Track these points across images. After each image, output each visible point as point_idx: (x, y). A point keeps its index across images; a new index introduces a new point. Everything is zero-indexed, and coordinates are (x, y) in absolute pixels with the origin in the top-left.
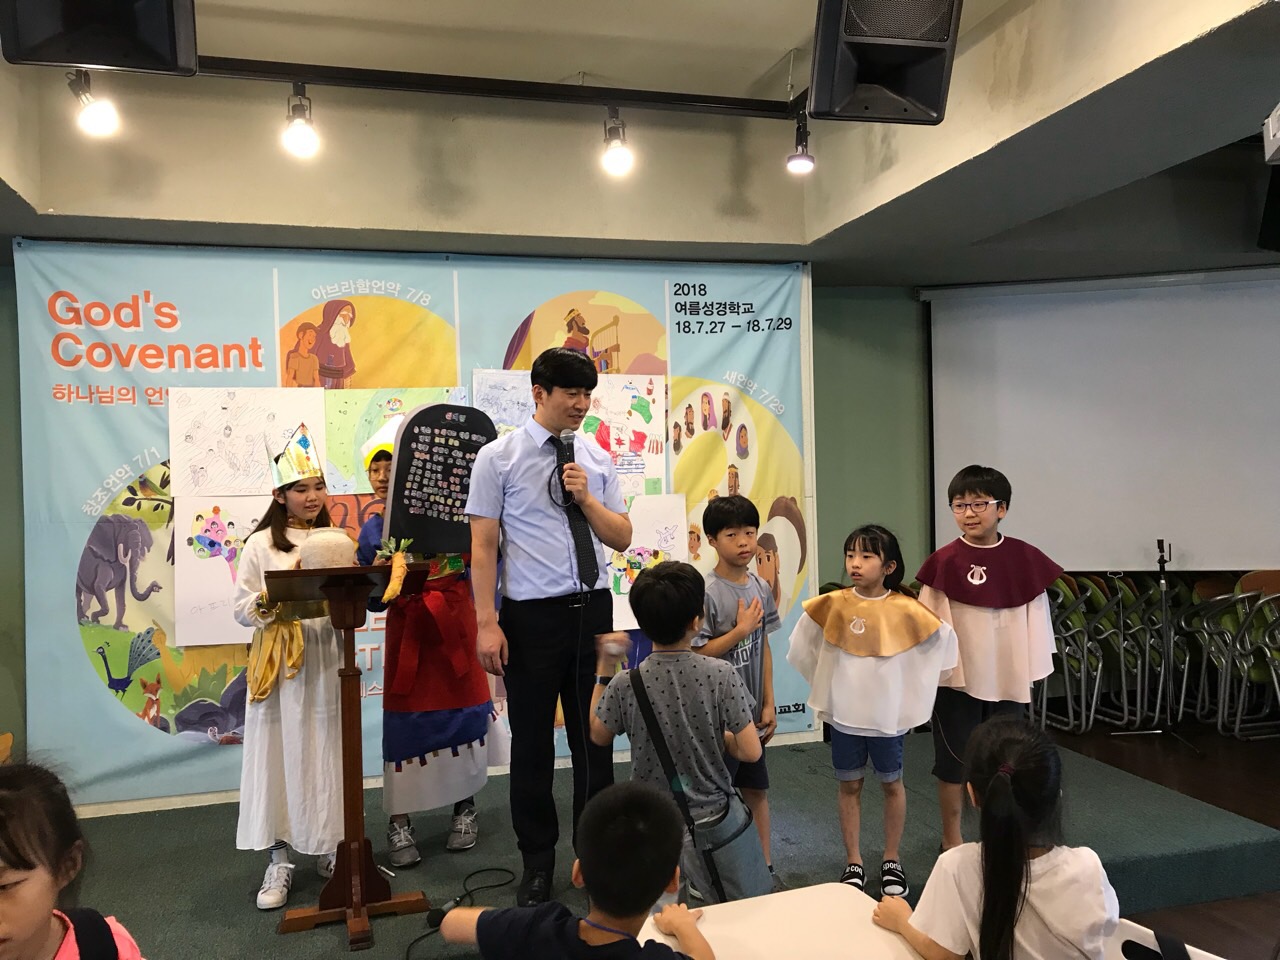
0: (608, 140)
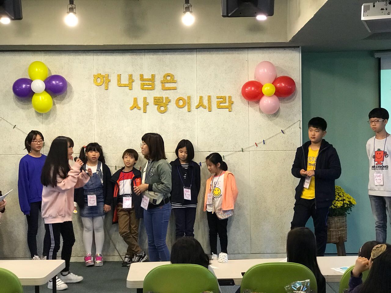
0: (185, 12)
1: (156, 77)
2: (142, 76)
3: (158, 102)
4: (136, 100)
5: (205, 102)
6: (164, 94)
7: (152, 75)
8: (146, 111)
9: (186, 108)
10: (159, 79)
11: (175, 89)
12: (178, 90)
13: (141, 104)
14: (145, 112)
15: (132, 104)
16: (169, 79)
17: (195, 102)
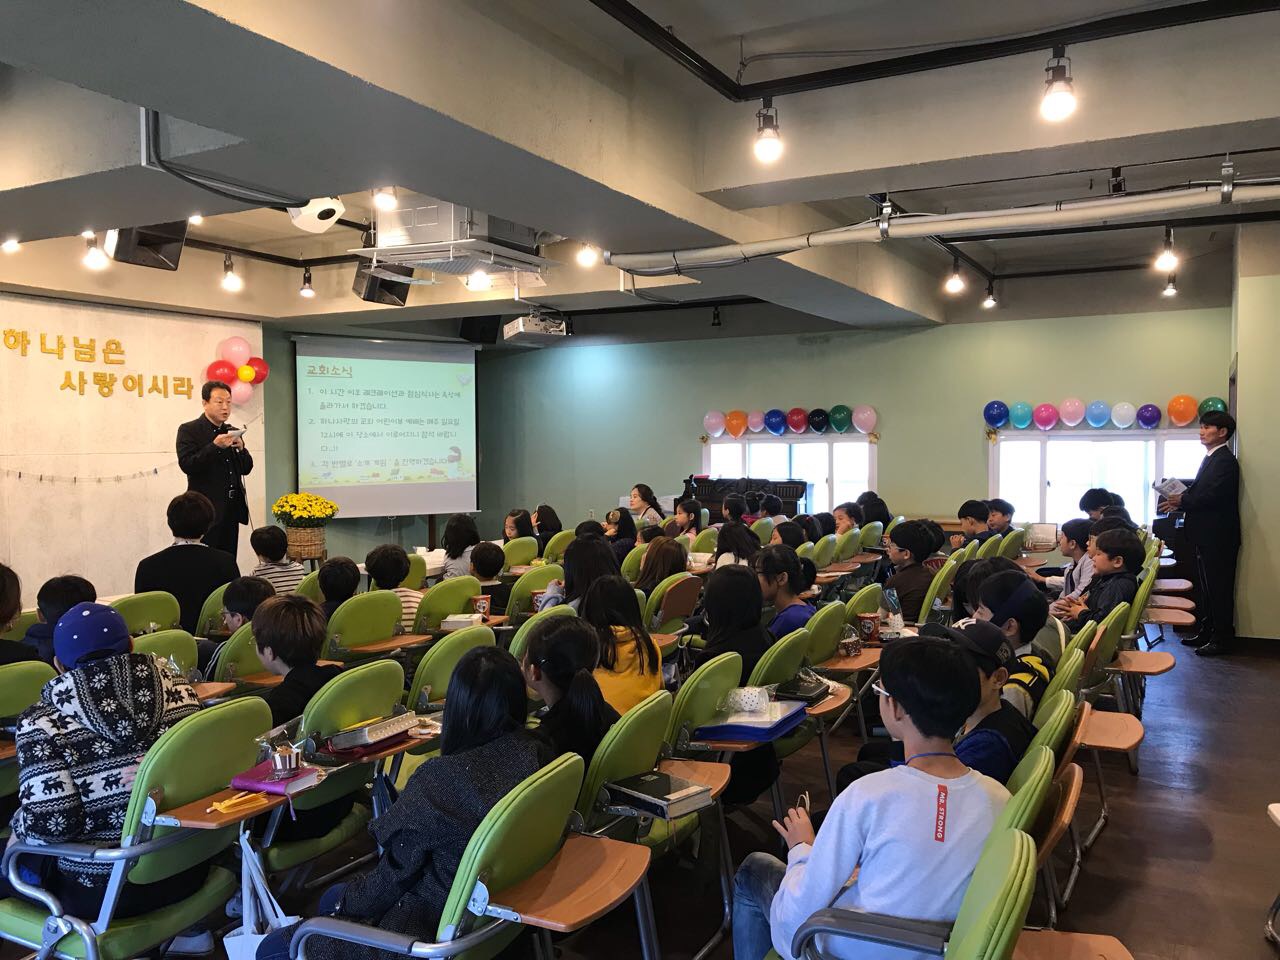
1: (97, 344)
2: (76, 340)
3: (99, 379)
4: (68, 376)
5: (161, 385)
6: (108, 369)
7: (91, 340)
8: (83, 391)
9: (136, 391)
10: (99, 347)
11: (122, 363)
12: (127, 365)
13: (75, 381)
14: (82, 393)
15: (62, 381)
16: (114, 348)
17: (148, 384)
